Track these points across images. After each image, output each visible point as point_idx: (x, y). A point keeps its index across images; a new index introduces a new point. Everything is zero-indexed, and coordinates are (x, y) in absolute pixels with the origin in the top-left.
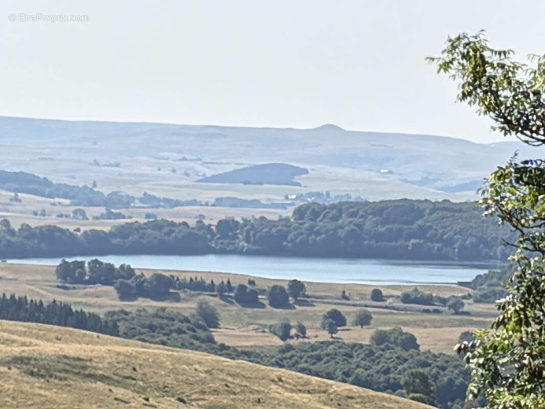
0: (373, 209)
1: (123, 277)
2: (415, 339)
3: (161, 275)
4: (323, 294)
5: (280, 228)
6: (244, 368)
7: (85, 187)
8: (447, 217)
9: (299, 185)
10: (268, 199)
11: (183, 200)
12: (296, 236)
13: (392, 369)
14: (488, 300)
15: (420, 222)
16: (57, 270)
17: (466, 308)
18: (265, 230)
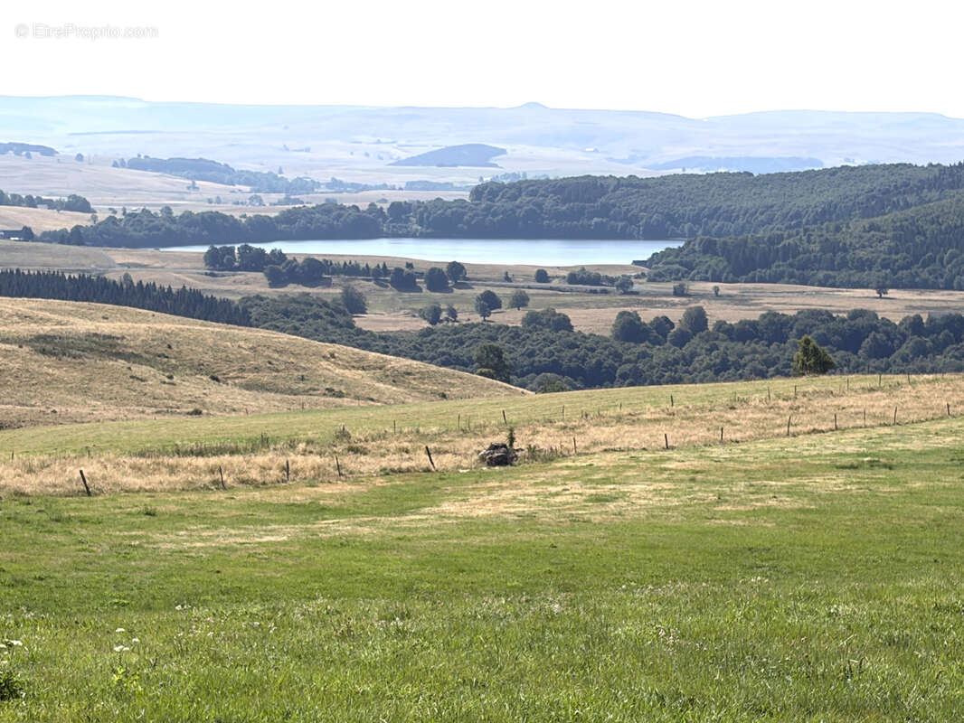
0: (554, 186)
1: (274, 263)
2: (569, 320)
3: (313, 259)
4: (485, 276)
5: (454, 209)
6: (295, 344)
7: (270, 173)
8: (633, 194)
9: (496, 166)
10: (463, 182)
11: (373, 185)
12: (472, 217)
13: (538, 352)
14: (663, 278)
15: (603, 199)
16: (205, 257)
17: (636, 288)
18: (439, 212)
